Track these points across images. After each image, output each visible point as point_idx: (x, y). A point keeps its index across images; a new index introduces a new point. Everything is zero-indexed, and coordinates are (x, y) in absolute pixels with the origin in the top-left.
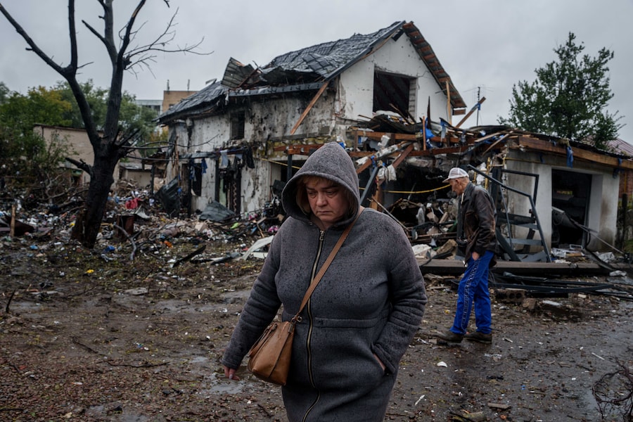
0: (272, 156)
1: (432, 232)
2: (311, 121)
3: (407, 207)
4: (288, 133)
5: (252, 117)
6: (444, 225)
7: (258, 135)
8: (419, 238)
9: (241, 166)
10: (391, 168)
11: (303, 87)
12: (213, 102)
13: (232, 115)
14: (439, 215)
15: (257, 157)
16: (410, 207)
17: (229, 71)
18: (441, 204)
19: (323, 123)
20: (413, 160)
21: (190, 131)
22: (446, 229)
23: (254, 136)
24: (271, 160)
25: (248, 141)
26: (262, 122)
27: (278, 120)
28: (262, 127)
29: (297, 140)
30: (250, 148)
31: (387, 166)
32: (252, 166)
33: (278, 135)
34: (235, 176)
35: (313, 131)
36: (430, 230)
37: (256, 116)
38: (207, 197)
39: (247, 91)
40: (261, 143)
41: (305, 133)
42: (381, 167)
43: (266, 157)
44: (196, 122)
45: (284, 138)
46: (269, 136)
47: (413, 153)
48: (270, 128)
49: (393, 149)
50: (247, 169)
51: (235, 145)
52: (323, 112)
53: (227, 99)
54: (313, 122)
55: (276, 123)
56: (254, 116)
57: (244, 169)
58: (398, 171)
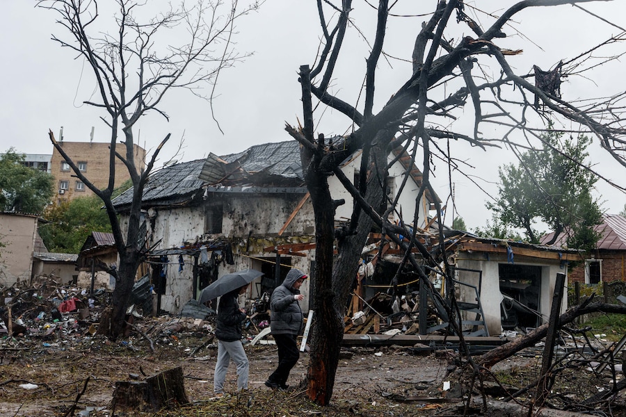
0: (253, 252)
1: (404, 320)
2: (296, 221)
3: (384, 299)
4: (271, 231)
5: (232, 213)
6: (414, 313)
7: (238, 231)
8: (392, 325)
9: (218, 262)
10: (370, 265)
11: (289, 190)
12: (188, 195)
13: (206, 207)
14: (411, 305)
15: (237, 253)
16: (387, 299)
17: (207, 165)
18: (414, 296)
19: (308, 223)
20: (389, 257)
21: (153, 221)
22: (415, 317)
23: (233, 232)
24: (252, 256)
25: (227, 237)
26: (243, 218)
27: (260, 218)
28: (243, 223)
29: (281, 237)
30: (230, 244)
31: (366, 262)
32: (232, 263)
33: (261, 231)
34: (212, 272)
35: (298, 230)
36: (403, 318)
37: (236, 211)
38: (173, 295)
39: (229, 188)
40: (241, 239)
41: (290, 231)
42: (361, 265)
43: (247, 253)
44: (160, 212)
45: (268, 235)
46: (251, 232)
47: (389, 251)
48: (252, 225)
49: (372, 247)
50: (224, 266)
51: (209, 240)
52: (307, 213)
53: (205, 194)
54: (298, 222)
55: (258, 220)
56: (234, 212)
57: (222, 264)
58: (377, 267)
